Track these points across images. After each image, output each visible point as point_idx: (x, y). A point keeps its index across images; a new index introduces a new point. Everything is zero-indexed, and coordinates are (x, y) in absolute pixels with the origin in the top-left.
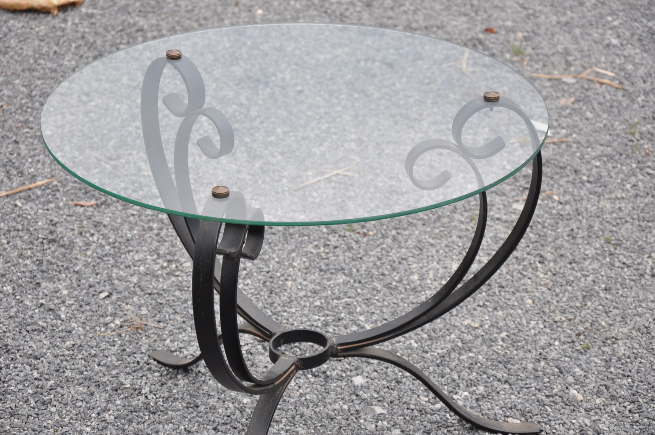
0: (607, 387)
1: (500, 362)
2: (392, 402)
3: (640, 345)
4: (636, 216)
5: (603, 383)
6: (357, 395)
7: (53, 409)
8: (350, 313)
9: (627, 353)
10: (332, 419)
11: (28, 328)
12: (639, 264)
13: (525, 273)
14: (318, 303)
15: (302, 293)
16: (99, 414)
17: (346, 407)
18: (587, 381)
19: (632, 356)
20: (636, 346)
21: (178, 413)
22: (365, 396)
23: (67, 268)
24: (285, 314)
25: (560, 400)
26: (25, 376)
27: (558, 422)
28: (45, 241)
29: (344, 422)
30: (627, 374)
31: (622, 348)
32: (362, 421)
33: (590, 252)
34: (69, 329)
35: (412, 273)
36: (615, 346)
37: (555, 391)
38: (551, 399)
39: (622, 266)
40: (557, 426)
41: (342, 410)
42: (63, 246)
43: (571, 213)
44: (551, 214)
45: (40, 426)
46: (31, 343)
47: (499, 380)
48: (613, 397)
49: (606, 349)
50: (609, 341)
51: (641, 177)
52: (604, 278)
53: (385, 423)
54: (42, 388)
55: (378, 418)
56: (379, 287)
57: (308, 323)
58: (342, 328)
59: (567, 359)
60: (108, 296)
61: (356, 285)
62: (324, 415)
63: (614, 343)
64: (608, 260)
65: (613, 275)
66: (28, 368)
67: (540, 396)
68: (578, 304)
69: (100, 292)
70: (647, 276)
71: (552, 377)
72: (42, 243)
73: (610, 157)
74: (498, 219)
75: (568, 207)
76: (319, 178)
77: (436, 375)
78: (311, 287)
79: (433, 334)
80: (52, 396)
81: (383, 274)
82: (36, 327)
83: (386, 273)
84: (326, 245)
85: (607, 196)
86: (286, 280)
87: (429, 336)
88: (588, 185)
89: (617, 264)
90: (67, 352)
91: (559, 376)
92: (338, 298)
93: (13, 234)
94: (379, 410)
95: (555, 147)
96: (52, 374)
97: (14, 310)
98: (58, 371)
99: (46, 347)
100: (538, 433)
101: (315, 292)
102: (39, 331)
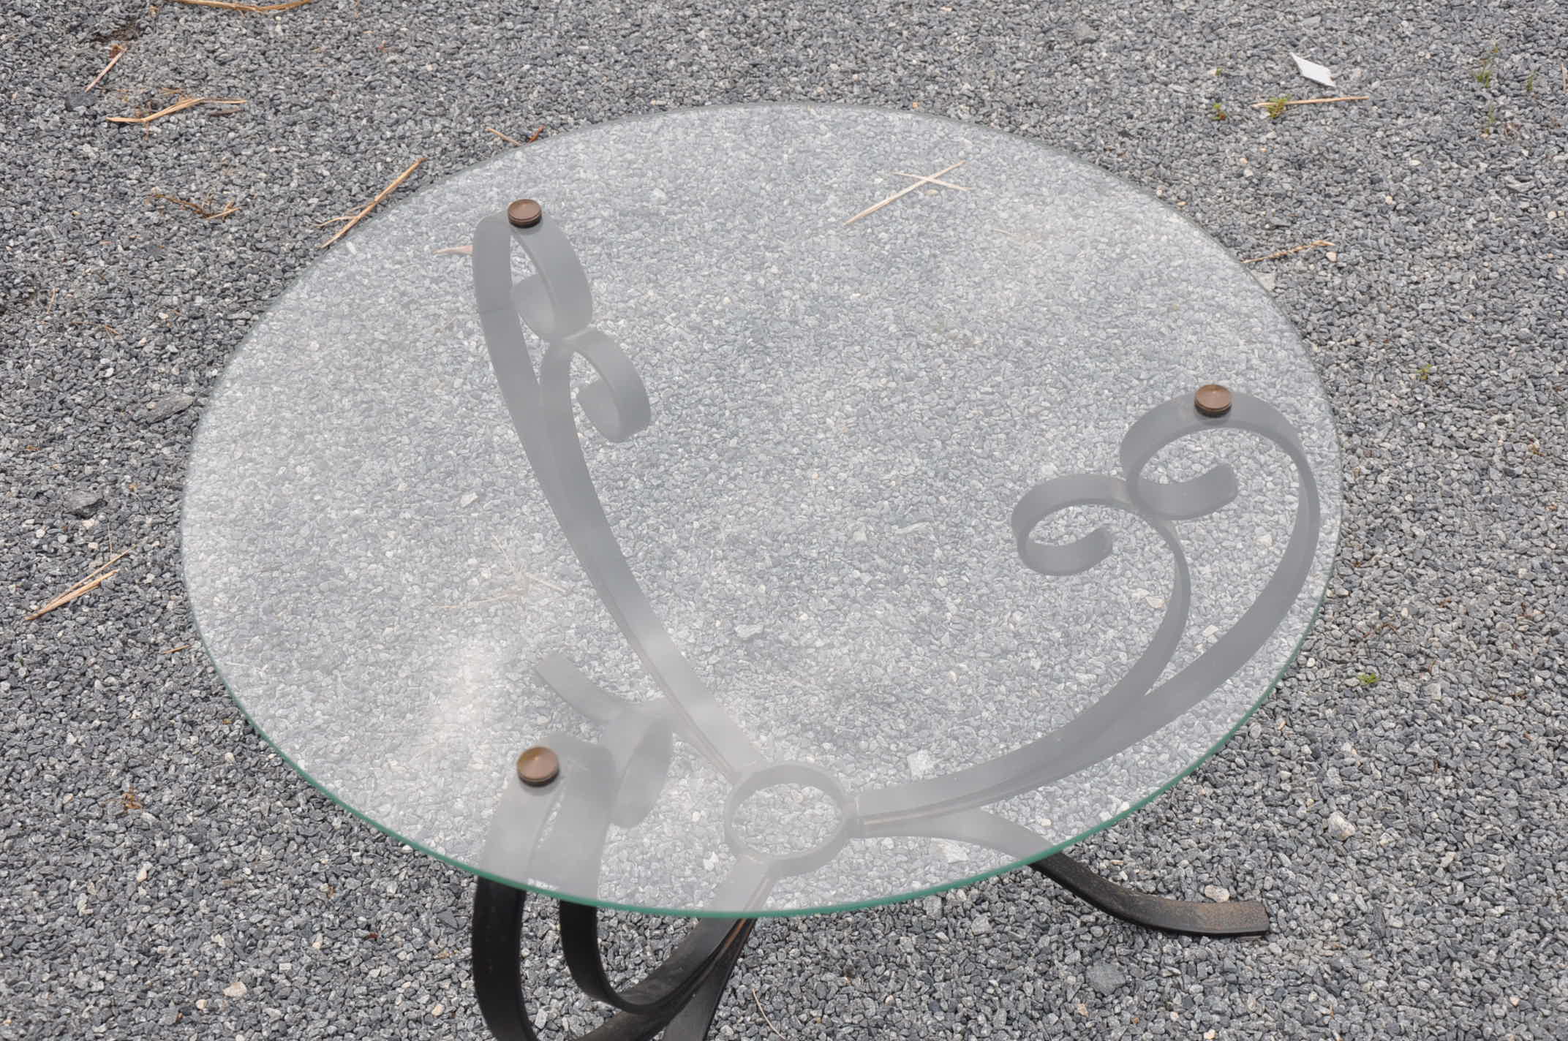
0: (1405, 800)
3: (1473, 675)
4: (1480, 308)
5: (1397, 784)
7: (337, 822)
8: (921, 564)
9: (1448, 701)
10: (858, 877)
12: (1483, 440)
13: (1262, 459)
14: (861, 536)
15: (835, 507)
16: (416, 846)
18: (1366, 781)
19: (1457, 707)
20: (1466, 677)
23: (414, 422)
24: (798, 563)
25: (1309, 833)
27: (1303, 899)
28: (384, 347)
29: (881, 888)
30: (1444, 759)
31: (1439, 687)
33: (1389, 402)
34: (396, 591)
36: (1425, 677)
37: (1302, 812)
38: (1292, 831)
39: (1448, 442)
40: (1298, 911)
41: (881, 851)
42: (415, 359)
43: (1359, 296)
44: (1318, 298)
45: (305, 874)
48: (1414, 830)
49: (1405, 685)
50: (1413, 664)
51: (1495, 197)
52: (1412, 477)
53: (961, 894)
55: (950, 877)
57: (839, 589)
59: (1330, 712)
60: (478, 501)
61: (938, 483)
63: (1423, 670)
64: (1421, 426)
65: (1428, 469)
66: (308, 696)
67: (1275, 827)
68: (1359, 555)
69: (464, 491)
70: (1495, 475)
71: (1298, 769)
72: (379, 350)
73: (1439, 143)
75: (1352, 280)
76: (894, 195)
78: (855, 486)
79: (1073, 629)
84: (891, 372)
85: (1427, 251)
86: (810, 465)
87: (1066, 634)
88: (1394, 218)
89: (1439, 439)
90: (384, 656)
91: (1311, 768)
92: (902, 521)
93: (333, 324)
94: (952, 851)
95: (1337, 113)
96: (348, 717)
97: (305, 531)
98: (359, 709)
99: (349, 636)
100: (1264, 934)
101: (858, 503)
102: (343, 591)
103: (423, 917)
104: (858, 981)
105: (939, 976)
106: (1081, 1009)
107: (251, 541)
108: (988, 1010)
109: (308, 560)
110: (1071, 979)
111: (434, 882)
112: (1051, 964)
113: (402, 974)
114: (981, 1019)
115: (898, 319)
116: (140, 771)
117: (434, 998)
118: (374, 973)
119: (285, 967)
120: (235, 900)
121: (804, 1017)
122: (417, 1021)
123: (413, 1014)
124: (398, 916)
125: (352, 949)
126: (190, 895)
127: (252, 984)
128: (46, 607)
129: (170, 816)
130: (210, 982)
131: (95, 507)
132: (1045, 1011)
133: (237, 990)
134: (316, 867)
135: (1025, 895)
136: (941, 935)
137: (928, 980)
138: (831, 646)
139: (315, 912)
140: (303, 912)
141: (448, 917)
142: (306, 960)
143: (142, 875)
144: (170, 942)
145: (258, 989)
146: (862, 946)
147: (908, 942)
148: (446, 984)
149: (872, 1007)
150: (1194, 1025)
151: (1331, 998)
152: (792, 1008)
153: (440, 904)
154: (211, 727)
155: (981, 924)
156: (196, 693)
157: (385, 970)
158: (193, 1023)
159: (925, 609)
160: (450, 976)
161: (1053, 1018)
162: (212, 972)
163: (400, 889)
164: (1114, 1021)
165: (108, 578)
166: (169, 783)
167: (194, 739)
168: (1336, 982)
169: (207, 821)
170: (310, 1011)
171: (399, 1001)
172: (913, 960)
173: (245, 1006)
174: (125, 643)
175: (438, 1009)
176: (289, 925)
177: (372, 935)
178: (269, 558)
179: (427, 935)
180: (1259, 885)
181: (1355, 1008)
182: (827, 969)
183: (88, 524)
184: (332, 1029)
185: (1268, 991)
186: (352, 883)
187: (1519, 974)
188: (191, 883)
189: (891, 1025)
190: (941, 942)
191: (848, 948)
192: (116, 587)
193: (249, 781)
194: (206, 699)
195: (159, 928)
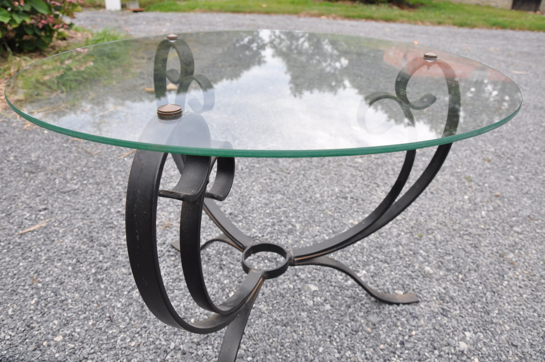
0: (442, 263)
1: (377, 247)
2: (320, 280)
3: (446, 233)
5: (438, 260)
6: (298, 276)
7: (102, 286)
8: (287, 217)
10: (283, 297)
11: (107, 226)
14: (268, 211)
15: (259, 205)
16: (129, 292)
17: (291, 286)
18: (430, 259)
19: (445, 240)
20: (444, 234)
21: (181, 292)
22: (303, 276)
24: (250, 218)
25: (419, 274)
26: (95, 259)
29: (291, 299)
30: (448, 252)
31: (438, 236)
32: (303, 298)
35: (316, 193)
36: (434, 234)
38: (415, 274)
40: (425, 295)
41: (290, 289)
45: (89, 301)
46: (106, 236)
47: (381, 261)
48: (448, 270)
49: (430, 237)
50: (429, 231)
53: (319, 299)
54: (101, 268)
55: (314, 295)
56: (300, 201)
57: (263, 224)
58: (283, 227)
59: (413, 244)
61: (288, 200)
62: (278, 293)
63: (432, 232)
66: (98, 253)
67: (409, 272)
71: (410, 258)
74: (351, 166)
77: (343, 258)
78: (264, 201)
79: (335, 230)
80: (104, 276)
81: (301, 194)
82: (111, 225)
83: (303, 193)
84: (270, 179)
86: (250, 197)
87: (333, 231)
91: (414, 257)
92: (279, 208)
94: (313, 288)
96: (110, 258)
97: (104, 214)
98: (114, 256)
99: (113, 238)
100: (417, 302)
101: (266, 204)
102: (112, 228)
103: (130, 314)
104: (289, 328)
105: (317, 324)
106: (369, 330)
107: (88, 217)
108: (337, 333)
109: (103, 220)
110: (363, 321)
111: (134, 303)
112: (355, 317)
113: (120, 332)
114: (335, 336)
115: (270, 169)
116: (41, 273)
117: (132, 340)
118: (110, 332)
119: (78, 330)
120: (64, 310)
121: (271, 341)
122: (125, 348)
123: (124, 346)
124: (121, 313)
125: (103, 324)
126: (49, 308)
127: (64, 336)
128: (24, 232)
129: (48, 285)
130: (50, 336)
131: (45, 209)
132: (357, 332)
133: (59, 338)
134: (93, 299)
135: (340, 297)
136: (315, 311)
137: (314, 325)
138: (263, 236)
139: (91, 313)
140: (87, 313)
141: (139, 313)
142: (86, 328)
143: (33, 302)
144: (38, 323)
145: (67, 338)
146: (288, 317)
147: (304, 314)
148: (137, 335)
149: (295, 336)
150: (407, 330)
151: (445, 318)
152: (267, 338)
153: (136, 309)
154: (66, 261)
155: (328, 307)
156: (63, 252)
157: (114, 331)
158: (41, 350)
159: (290, 227)
160: (138, 333)
161: (360, 333)
162: (51, 332)
163: (122, 305)
164: (381, 332)
165: (44, 225)
166: (49, 276)
167: (60, 264)
168: (444, 313)
169: (59, 286)
170: (85, 345)
171: (119, 341)
172: (307, 320)
173: (61, 344)
174: (45, 240)
175: (133, 344)
176: (82, 317)
177: (111, 319)
178: (92, 221)
179: (131, 319)
180: (412, 288)
181: (453, 320)
182: (277, 325)
183: (42, 213)
184: (92, 351)
185: (426, 318)
186: (105, 304)
187: (494, 304)
188: (50, 305)
189: (304, 341)
190: (315, 313)
191: (284, 318)
192: (46, 227)
193: (75, 275)
194: (66, 254)
195: (35, 318)
